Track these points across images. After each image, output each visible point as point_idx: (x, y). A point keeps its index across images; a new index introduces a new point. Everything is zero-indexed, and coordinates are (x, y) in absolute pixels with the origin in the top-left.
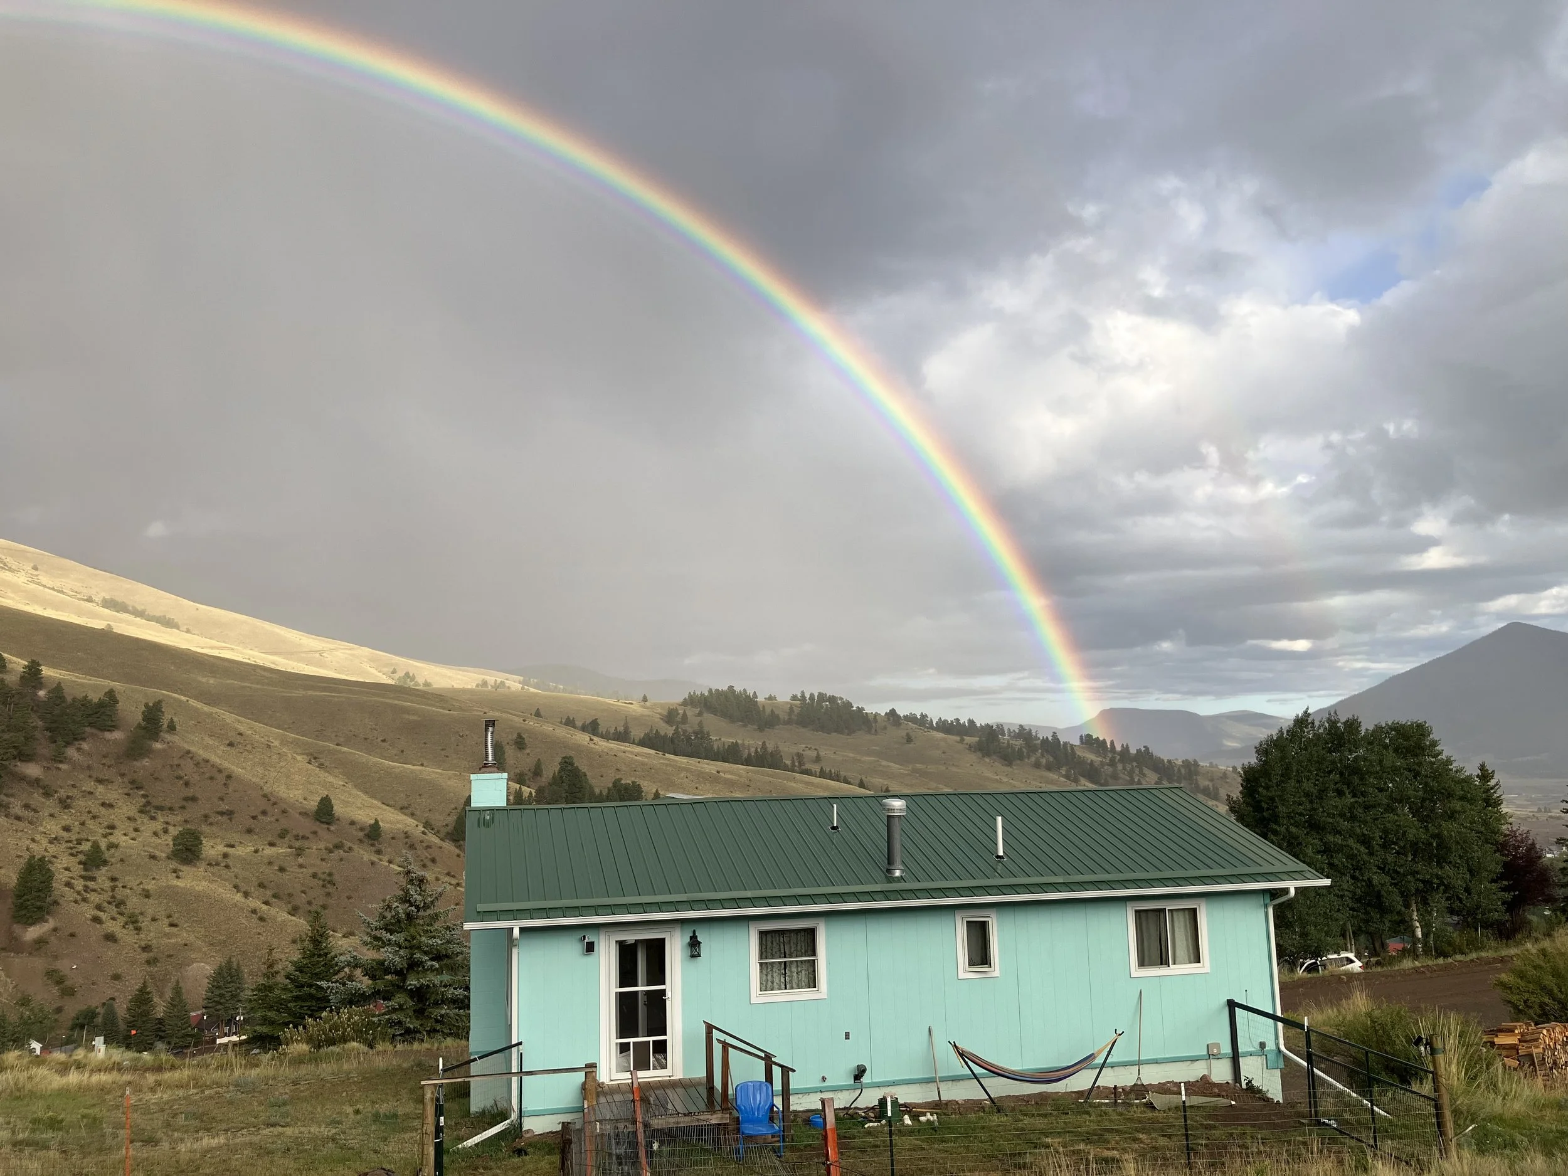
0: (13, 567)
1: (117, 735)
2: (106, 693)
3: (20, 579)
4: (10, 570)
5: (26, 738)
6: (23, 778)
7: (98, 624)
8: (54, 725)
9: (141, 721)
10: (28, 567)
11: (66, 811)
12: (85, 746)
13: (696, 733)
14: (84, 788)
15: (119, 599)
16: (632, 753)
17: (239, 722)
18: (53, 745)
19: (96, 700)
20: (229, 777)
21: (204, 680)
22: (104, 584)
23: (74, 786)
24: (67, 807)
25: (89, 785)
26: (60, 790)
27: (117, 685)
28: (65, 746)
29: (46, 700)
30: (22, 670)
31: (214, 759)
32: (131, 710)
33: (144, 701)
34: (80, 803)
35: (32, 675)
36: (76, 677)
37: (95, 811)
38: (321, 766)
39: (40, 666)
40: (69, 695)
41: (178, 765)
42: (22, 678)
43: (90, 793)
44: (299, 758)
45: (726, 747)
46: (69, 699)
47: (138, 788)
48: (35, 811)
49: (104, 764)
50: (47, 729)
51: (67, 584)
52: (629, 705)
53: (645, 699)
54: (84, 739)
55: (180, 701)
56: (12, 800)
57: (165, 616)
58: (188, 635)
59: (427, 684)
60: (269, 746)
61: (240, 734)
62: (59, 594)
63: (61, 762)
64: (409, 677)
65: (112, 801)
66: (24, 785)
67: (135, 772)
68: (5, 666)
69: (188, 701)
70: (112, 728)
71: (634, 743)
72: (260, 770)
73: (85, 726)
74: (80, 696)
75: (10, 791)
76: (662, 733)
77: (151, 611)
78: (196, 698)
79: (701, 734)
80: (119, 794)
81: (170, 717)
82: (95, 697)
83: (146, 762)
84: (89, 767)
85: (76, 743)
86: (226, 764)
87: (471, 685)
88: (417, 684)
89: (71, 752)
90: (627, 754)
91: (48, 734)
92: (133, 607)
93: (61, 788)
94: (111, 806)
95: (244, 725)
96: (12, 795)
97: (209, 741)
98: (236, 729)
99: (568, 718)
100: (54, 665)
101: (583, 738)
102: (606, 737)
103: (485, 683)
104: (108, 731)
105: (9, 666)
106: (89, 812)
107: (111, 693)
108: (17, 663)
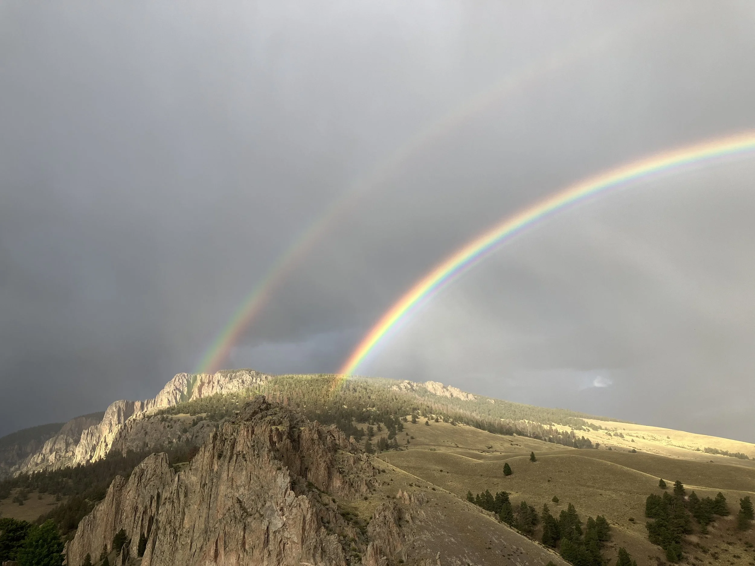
0: (659, 439)
1: (730, 518)
2: (718, 495)
3: (663, 444)
4: (657, 440)
5: (686, 522)
6: (690, 543)
8: (698, 514)
9: (740, 509)
10: (665, 437)
11: (717, 560)
12: (716, 524)
14: (722, 548)
15: (713, 448)
18: (700, 525)
19: (714, 499)
22: (703, 441)
23: (716, 547)
24: (716, 558)
25: (724, 546)
26: (710, 549)
27: (721, 490)
28: (706, 525)
29: (689, 501)
30: (674, 486)
32: (734, 503)
33: (739, 498)
34: (722, 556)
35: (679, 487)
36: (702, 488)
37: (731, 560)
39: (681, 484)
40: (700, 497)
42: (674, 490)
43: (726, 550)
46: (701, 500)
47: (751, 546)
48: (702, 561)
49: (728, 534)
50: (695, 516)
51: (685, 442)
54: (714, 521)
56: (688, 555)
57: (739, 453)
62: (683, 449)
63: (707, 534)
65: (739, 555)
66: (692, 547)
67: (746, 538)
68: (665, 486)
70: (727, 514)
73: (712, 514)
74: (705, 497)
75: (686, 550)
77: (731, 452)
80: (741, 550)
82: (713, 498)
83: (750, 532)
84: (721, 536)
85: (711, 523)
89: (710, 528)
91: (696, 519)
92: (721, 450)
93: (711, 548)
94: (739, 557)
96: (688, 553)
100: (688, 484)
104: (726, 515)
105: (668, 485)
106: (728, 561)
107: (720, 495)
108: (671, 484)
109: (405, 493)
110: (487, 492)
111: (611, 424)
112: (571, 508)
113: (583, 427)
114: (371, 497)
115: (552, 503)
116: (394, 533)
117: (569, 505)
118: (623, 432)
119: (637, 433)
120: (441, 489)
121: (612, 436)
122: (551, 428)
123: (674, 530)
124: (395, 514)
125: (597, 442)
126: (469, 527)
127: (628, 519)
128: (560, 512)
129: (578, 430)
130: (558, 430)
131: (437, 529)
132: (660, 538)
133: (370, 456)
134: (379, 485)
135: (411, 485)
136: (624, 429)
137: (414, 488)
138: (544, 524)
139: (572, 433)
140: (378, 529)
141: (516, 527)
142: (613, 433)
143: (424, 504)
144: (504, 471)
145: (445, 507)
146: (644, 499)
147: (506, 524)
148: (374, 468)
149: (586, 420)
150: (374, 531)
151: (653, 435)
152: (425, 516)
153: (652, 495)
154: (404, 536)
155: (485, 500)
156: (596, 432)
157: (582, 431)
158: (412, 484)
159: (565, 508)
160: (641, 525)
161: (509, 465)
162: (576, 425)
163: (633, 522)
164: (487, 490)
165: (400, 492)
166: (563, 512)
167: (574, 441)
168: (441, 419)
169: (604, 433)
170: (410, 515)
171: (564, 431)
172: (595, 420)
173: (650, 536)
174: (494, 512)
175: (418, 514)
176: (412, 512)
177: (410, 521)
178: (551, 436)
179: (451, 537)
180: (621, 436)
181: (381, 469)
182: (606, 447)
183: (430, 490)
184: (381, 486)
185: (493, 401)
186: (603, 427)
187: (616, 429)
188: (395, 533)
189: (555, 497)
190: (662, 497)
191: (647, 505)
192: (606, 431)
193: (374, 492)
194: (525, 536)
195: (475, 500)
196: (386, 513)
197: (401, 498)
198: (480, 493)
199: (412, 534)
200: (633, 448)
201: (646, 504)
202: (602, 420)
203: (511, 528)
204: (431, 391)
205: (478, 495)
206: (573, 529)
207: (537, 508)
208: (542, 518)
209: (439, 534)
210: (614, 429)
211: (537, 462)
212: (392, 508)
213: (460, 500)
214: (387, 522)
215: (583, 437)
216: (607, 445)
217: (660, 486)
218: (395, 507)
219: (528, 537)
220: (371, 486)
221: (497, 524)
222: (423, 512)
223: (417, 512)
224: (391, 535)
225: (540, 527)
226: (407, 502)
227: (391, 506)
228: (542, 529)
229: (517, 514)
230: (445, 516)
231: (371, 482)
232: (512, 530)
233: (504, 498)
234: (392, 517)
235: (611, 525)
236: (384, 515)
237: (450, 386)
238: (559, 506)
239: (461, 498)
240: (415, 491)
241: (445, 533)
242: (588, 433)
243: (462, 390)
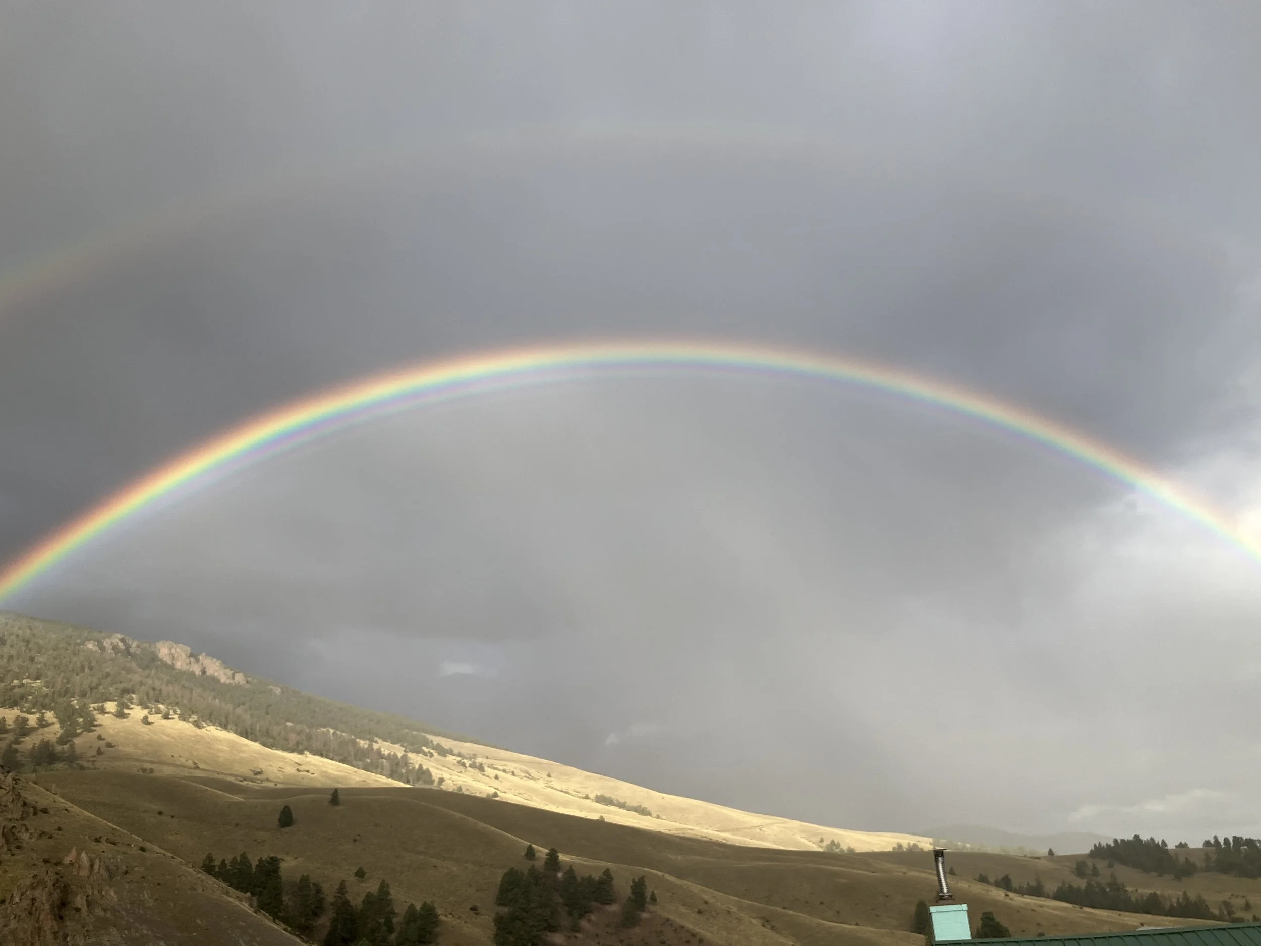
0: (535, 776)
1: (614, 908)
2: (604, 873)
3: (540, 785)
4: (533, 779)
5: (552, 913)
7: (594, 816)
8: (570, 901)
9: (630, 894)
10: (545, 776)
12: (593, 917)
13: (1109, 885)
15: (607, 795)
16: (1048, 907)
17: (704, 891)
18: (571, 919)
19: (597, 879)
20: (701, 941)
21: (673, 857)
22: (597, 784)
27: (610, 865)
28: (580, 918)
29: (563, 880)
30: (546, 857)
31: (689, 926)
32: (623, 886)
33: (631, 878)
35: (553, 860)
36: (583, 860)
38: (773, 928)
39: (557, 852)
40: (580, 874)
41: (661, 932)
42: (546, 863)
44: (754, 921)
45: (1145, 898)
46: (579, 879)
49: (607, 933)
50: (566, 905)
51: (572, 786)
52: (1036, 860)
53: (1051, 852)
54: (591, 912)
55: (657, 875)
57: (640, 806)
58: (659, 820)
59: (851, 851)
60: (729, 912)
61: (706, 902)
62: (567, 795)
63: (578, 931)
64: (834, 845)
67: (630, 939)
68: (534, 855)
69: (663, 875)
70: (610, 902)
71: (1048, 897)
72: (725, 934)
73: (592, 901)
74: (586, 875)
76: (1075, 886)
77: (629, 804)
78: (671, 873)
79: (1116, 886)
81: (651, 890)
82: (597, 876)
83: (637, 930)
84: (597, 936)
85: (586, 915)
86: (697, 930)
87: (889, 849)
88: (842, 850)
89: (584, 923)
90: (1045, 909)
91: (567, 908)
92: (617, 800)
95: (708, 894)
97: (683, 909)
98: (702, 899)
99: (981, 876)
100: (566, 852)
101: (998, 894)
102: (1021, 892)
103: (900, 846)
104: (609, 904)
105: (537, 854)
107: (607, 872)
108: (542, 851)
109: (83, 855)
110: (244, 856)
111: (468, 747)
112: (384, 888)
113: (424, 748)
114: (9, 861)
115: (353, 878)
116: (45, 931)
117: (381, 883)
118: (484, 761)
119: (505, 765)
120: (158, 849)
121: (466, 767)
122: (370, 746)
123: (534, 926)
124: (56, 895)
125: (440, 776)
126: (199, 921)
127: (470, 907)
128: (365, 894)
129: (414, 754)
130: (382, 750)
131: (137, 924)
132: (512, 939)
133: (19, 780)
134: (30, 838)
135: (97, 840)
136: (487, 758)
137: (104, 846)
138: (335, 915)
139: (405, 757)
140: (13, 924)
141: (285, 920)
142: (469, 762)
143: (118, 878)
144: (280, 820)
145: (159, 884)
146: (498, 876)
147: (267, 914)
148: (25, 804)
149: (430, 737)
150: (5, 926)
151: (528, 769)
152: (115, 899)
153: (512, 869)
154: (65, 937)
155: (237, 871)
156: (443, 758)
157: (421, 755)
158: (101, 837)
159: (373, 887)
160: (487, 919)
161: (291, 808)
162: (412, 744)
163: (475, 911)
164: (244, 853)
165: (74, 853)
166: (369, 895)
167: (404, 771)
168: (175, 713)
169: (456, 762)
170: (85, 898)
171: (392, 753)
172: (445, 739)
173: (496, 935)
174: (249, 894)
175: (103, 896)
176: (90, 893)
177: (84, 909)
178: (369, 761)
179: (161, 939)
180: (481, 768)
181: (40, 806)
182: (454, 784)
183: (135, 851)
184: (33, 840)
185: (280, 690)
186: (456, 752)
187: (475, 756)
188: (48, 933)
189: (361, 867)
190: (526, 872)
191: (501, 886)
192: (459, 759)
193: (17, 851)
194: (297, 936)
195: (217, 869)
196: (37, 893)
197: (72, 864)
198: (229, 858)
199: (84, 934)
200: (495, 788)
201: (499, 883)
202: (455, 739)
203: (275, 922)
204: (165, 659)
205: (224, 861)
206: (380, 923)
207: (325, 887)
208: (332, 904)
209: (138, 935)
210: (472, 756)
211: (340, 808)
212: (50, 884)
213: (190, 870)
214: (36, 910)
215: (421, 766)
216: (455, 783)
217: (526, 855)
218: (57, 881)
219: (302, 939)
220: (11, 840)
221: (252, 916)
222: (113, 893)
223: (100, 892)
224: (39, 937)
225: (324, 921)
226: (84, 873)
227: (50, 880)
228: (328, 924)
229: (289, 896)
230: (156, 899)
231: (13, 830)
232: (275, 927)
233: (271, 868)
234: (48, 901)
235: (442, 918)
236: (31, 897)
237: (204, 654)
238: (363, 885)
239: (193, 867)
240: (103, 852)
241: (149, 932)
242: (430, 759)
243: (226, 664)
